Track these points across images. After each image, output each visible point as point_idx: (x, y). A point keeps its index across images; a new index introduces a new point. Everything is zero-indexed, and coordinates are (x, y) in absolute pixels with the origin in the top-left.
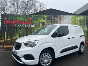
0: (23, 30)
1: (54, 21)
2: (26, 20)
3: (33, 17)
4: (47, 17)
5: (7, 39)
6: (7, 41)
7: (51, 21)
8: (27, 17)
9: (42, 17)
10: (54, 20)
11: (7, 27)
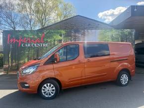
0: (32, 52)
1: (75, 39)
2: (36, 37)
3: (45, 33)
4: (65, 32)
5: (12, 63)
6: (12, 66)
7: (70, 38)
8: (37, 33)
9: (58, 33)
10: (75, 36)
11: (11, 47)
